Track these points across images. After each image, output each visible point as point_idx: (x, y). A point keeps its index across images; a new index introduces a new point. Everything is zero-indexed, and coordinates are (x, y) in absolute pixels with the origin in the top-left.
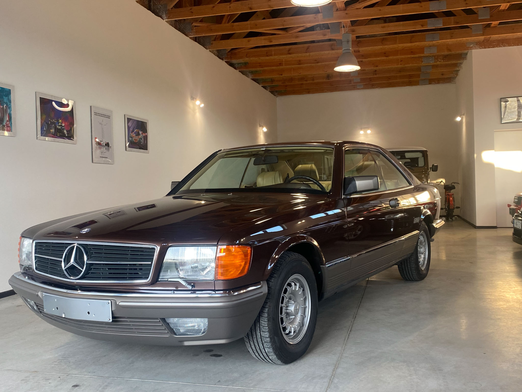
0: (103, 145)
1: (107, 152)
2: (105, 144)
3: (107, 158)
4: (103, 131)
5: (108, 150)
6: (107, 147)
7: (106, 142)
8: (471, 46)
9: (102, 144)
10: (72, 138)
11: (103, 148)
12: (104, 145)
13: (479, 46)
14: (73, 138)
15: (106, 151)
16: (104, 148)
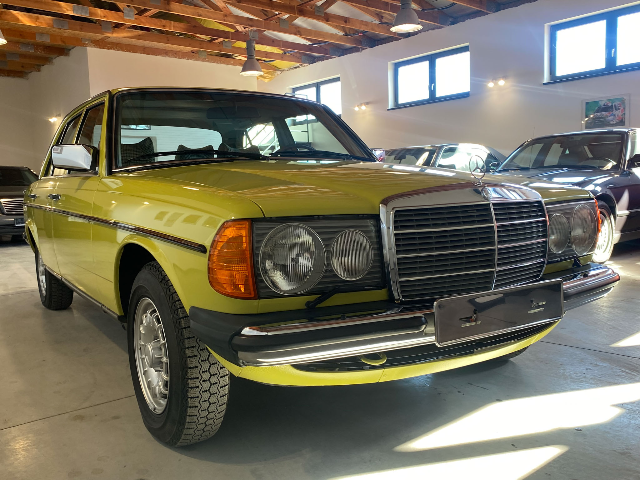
8: (87, 42)
13: (94, 45)
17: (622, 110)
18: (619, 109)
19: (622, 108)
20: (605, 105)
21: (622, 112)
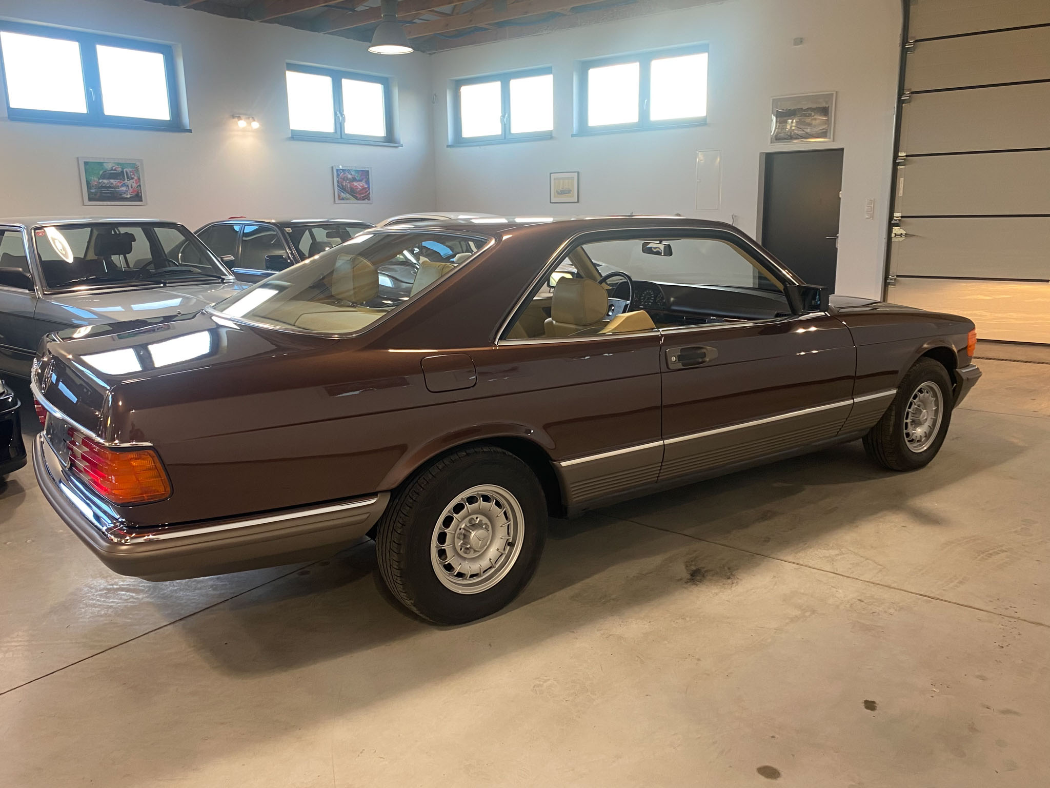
17: (136, 180)
18: (133, 178)
19: (136, 178)
20: (112, 170)
21: (136, 183)
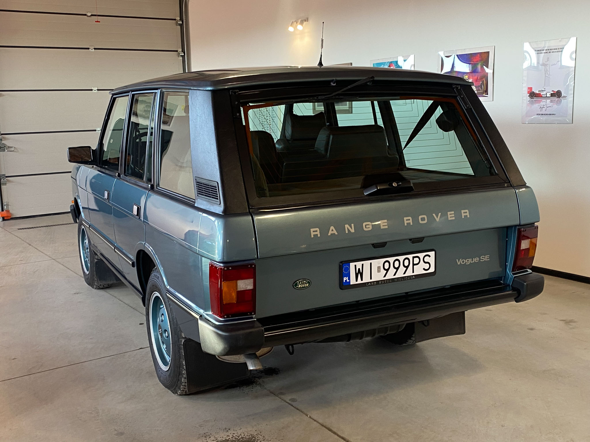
0: (545, 96)
1: (555, 106)
2: (552, 95)
3: (553, 114)
4: (547, 75)
5: (559, 103)
6: (555, 99)
7: (553, 91)
9: (543, 95)
10: (485, 94)
11: (545, 101)
12: (548, 95)
14: (487, 94)
15: (552, 104)
16: (548, 101)
